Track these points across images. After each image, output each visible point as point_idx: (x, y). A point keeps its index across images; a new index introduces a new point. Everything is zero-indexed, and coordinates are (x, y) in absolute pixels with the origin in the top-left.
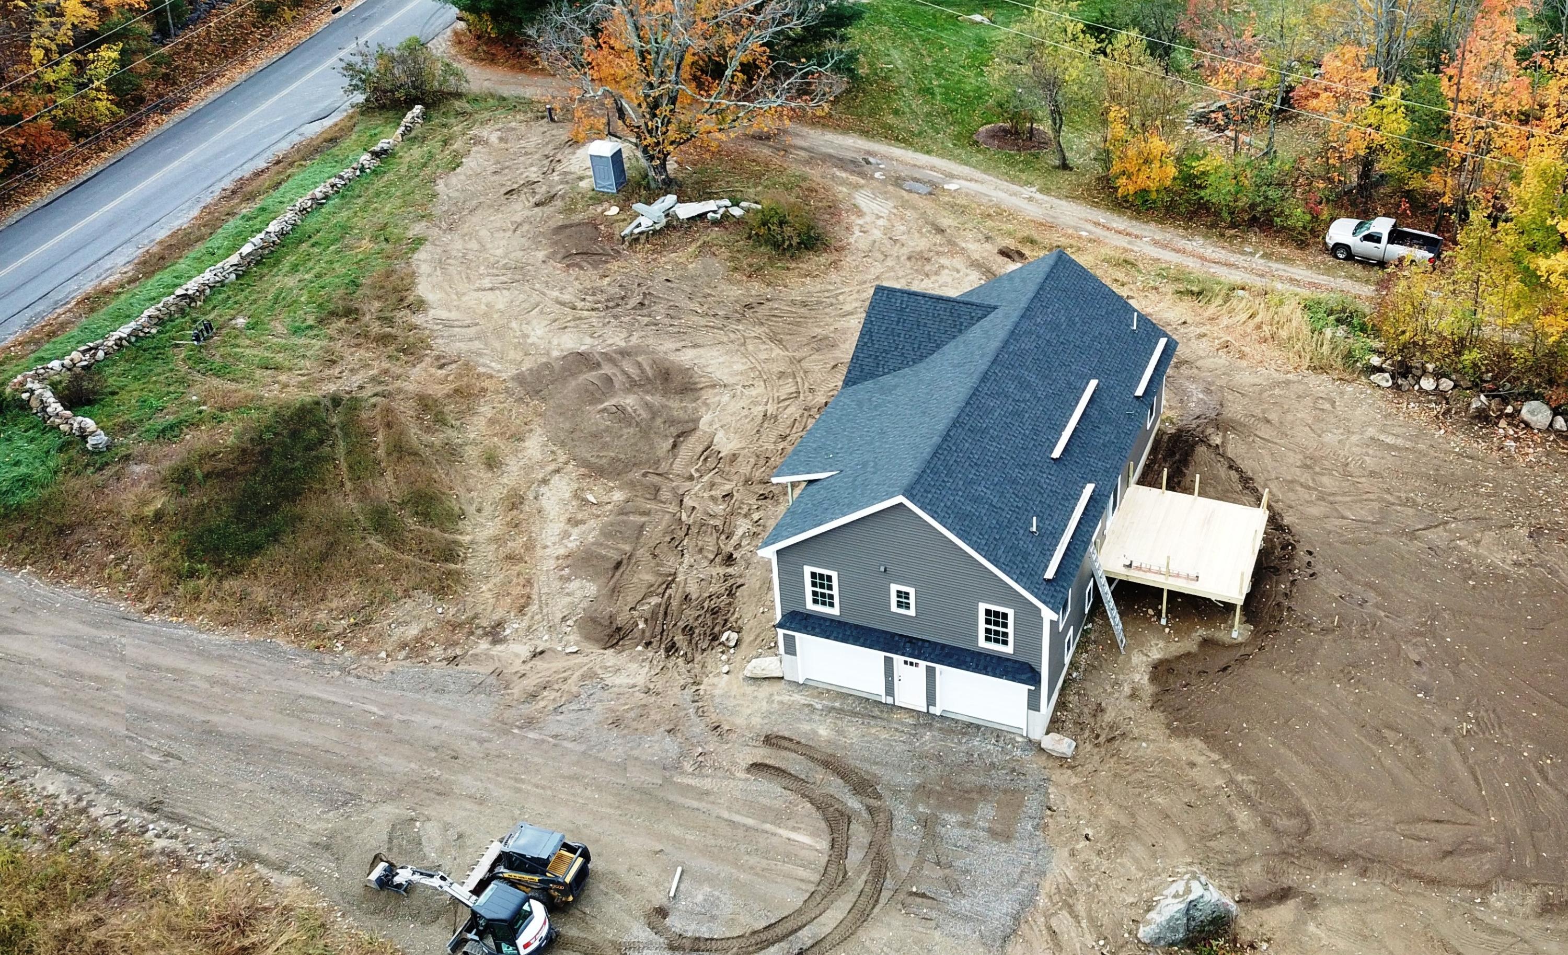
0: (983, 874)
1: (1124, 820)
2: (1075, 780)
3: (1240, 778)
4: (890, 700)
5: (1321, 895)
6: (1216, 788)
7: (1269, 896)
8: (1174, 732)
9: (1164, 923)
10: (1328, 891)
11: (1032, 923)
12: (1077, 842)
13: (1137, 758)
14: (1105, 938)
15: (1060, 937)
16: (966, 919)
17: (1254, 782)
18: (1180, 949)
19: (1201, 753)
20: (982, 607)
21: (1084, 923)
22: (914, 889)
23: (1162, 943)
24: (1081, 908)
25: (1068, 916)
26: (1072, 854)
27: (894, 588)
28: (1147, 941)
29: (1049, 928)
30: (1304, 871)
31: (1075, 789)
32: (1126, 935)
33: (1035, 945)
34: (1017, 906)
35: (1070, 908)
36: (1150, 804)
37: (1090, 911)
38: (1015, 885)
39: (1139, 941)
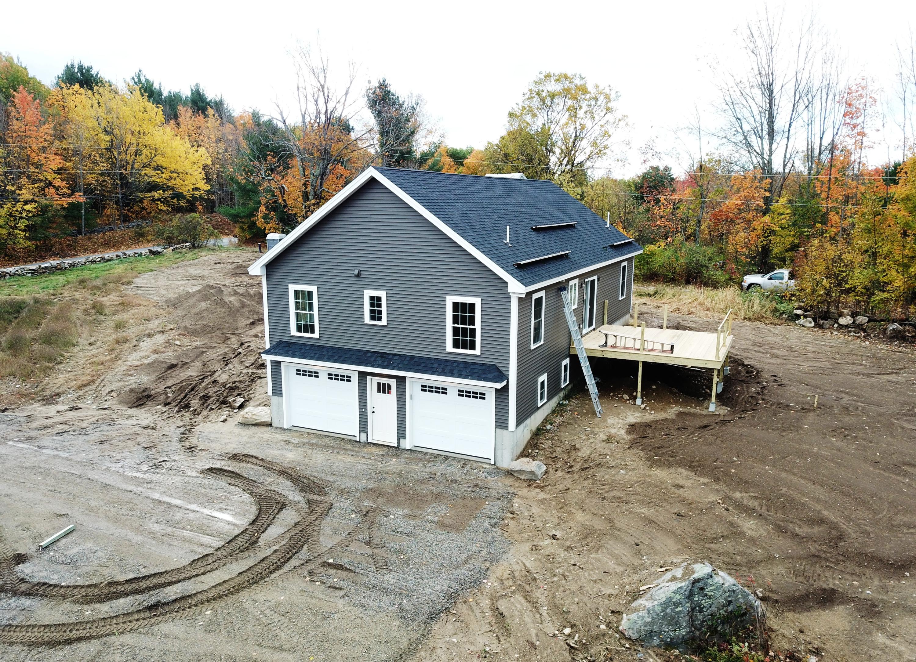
0: (421, 556)
1: (599, 524)
2: (542, 495)
3: (738, 495)
4: (363, 438)
5: (882, 601)
6: (710, 503)
7: (806, 597)
8: (654, 464)
9: (658, 609)
10: (894, 597)
11: (473, 604)
12: (542, 539)
13: (613, 481)
14: (573, 626)
15: (509, 620)
16: (387, 591)
17: (756, 498)
18: (682, 653)
19: (688, 478)
20: (450, 300)
21: (544, 610)
22: (331, 561)
23: (656, 641)
24: (540, 595)
25: (523, 601)
26: (535, 548)
27: (368, 294)
28: (634, 636)
29: (495, 610)
30: (847, 577)
31: (542, 502)
32: (603, 627)
33: (474, 626)
34: (456, 586)
35: (527, 596)
36: (631, 513)
37: (553, 598)
38: (457, 567)
39: (622, 635)
